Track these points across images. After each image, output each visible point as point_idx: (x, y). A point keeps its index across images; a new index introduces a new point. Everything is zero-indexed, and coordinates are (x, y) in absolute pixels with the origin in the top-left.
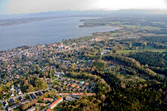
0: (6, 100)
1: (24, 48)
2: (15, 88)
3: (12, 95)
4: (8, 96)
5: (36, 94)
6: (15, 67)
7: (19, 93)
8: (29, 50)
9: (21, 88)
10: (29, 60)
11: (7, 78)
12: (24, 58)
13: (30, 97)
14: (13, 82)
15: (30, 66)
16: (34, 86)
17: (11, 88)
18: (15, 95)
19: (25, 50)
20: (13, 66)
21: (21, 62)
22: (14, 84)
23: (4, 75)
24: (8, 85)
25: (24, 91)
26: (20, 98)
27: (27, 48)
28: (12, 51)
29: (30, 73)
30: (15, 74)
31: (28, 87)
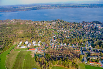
0: (83, 47)
1: (97, 23)
2: (88, 43)
3: (86, 46)
4: (84, 45)
5: (100, 51)
7: (90, 47)
8: (100, 25)
9: (91, 44)
10: (99, 31)
12: (96, 29)
13: (96, 51)
14: (88, 40)
15: (99, 34)
17: (86, 42)
18: (87, 47)
19: (98, 24)
20: (89, 31)
21: (94, 31)
23: (84, 35)
24: (85, 40)
25: (93, 46)
26: (90, 49)
27: (99, 23)
28: (90, 23)
29: (98, 38)
30: (89, 36)
31: (96, 45)
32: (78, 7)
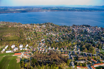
0: (71, 51)
1: (87, 26)
2: (77, 47)
3: (75, 50)
4: (72, 49)
6: (80, 36)
7: (78, 50)
8: (90, 28)
9: (80, 48)
10: (89, 34)
11: (74, 40)
12: (86, 32)
13: (84, 55)
14: (77, 43)
15: (88, 38)
16: (88, 49)
17: (75, 46)
18: (76, 50)
20: (79, 34)
21: (83, 34)
22: (77, 44)
23: (73, 38)
24: (74, 43)
25: (81, 50)
26: (78, 53)
28: (80, 26)
29: (87, 42)
30: (79, 39)
31: (84, 49)
32: (69, 10)
